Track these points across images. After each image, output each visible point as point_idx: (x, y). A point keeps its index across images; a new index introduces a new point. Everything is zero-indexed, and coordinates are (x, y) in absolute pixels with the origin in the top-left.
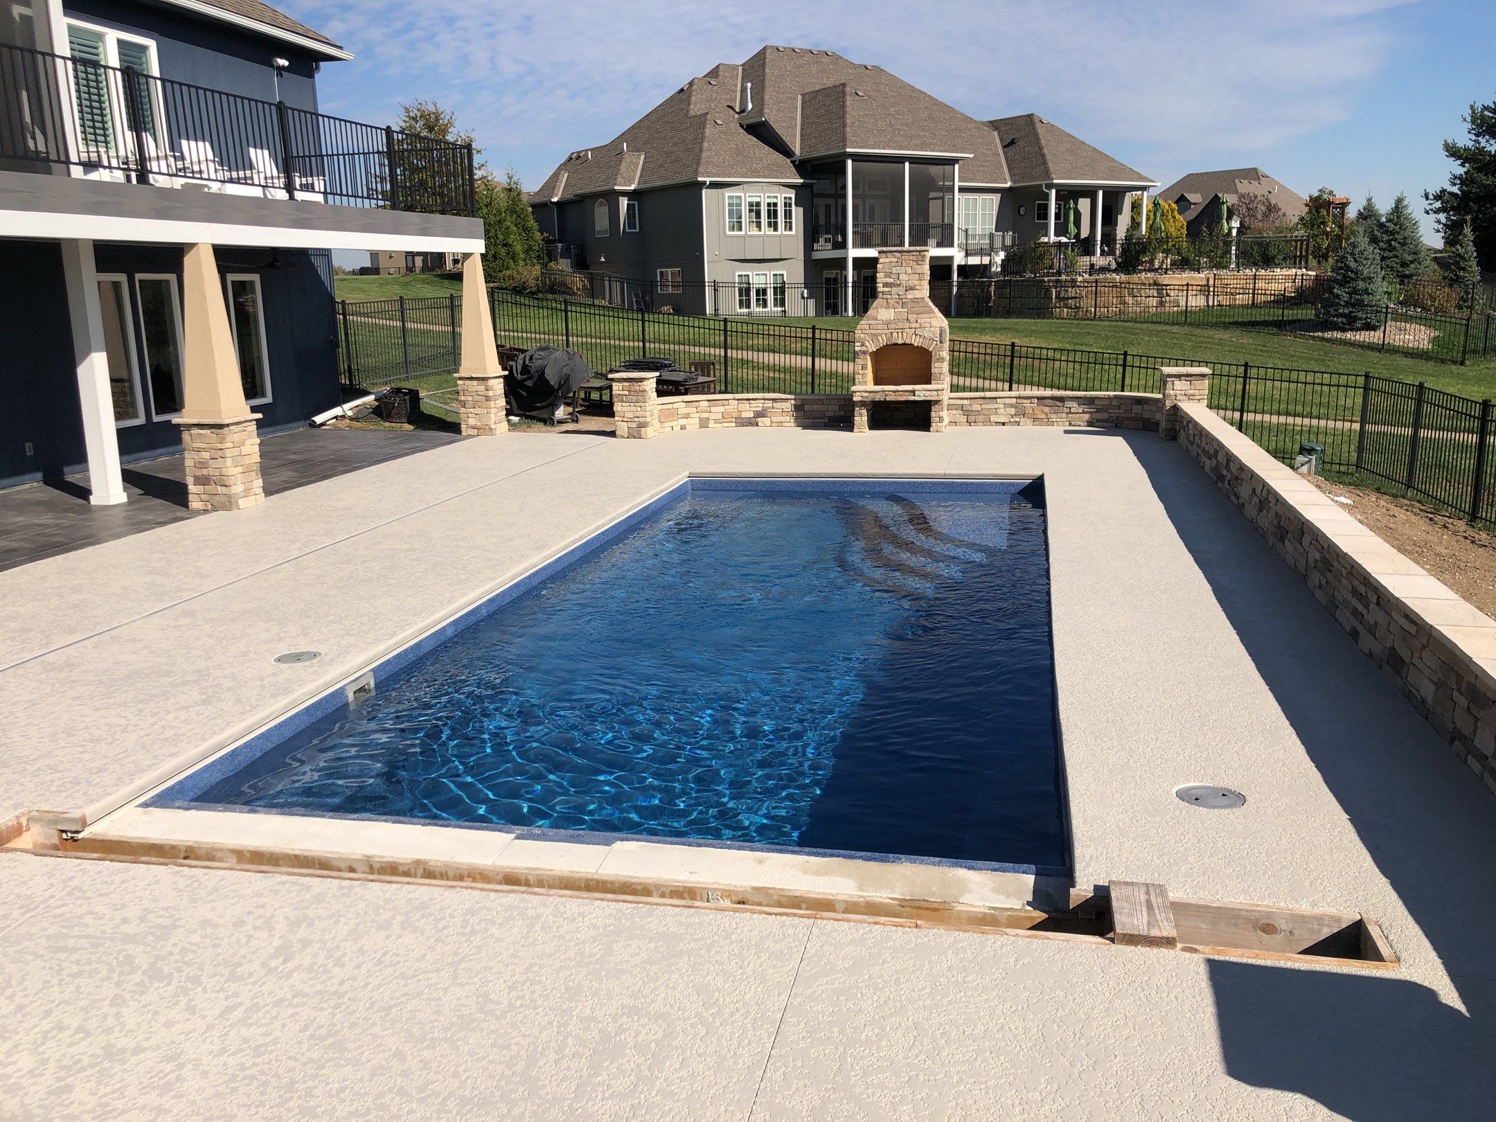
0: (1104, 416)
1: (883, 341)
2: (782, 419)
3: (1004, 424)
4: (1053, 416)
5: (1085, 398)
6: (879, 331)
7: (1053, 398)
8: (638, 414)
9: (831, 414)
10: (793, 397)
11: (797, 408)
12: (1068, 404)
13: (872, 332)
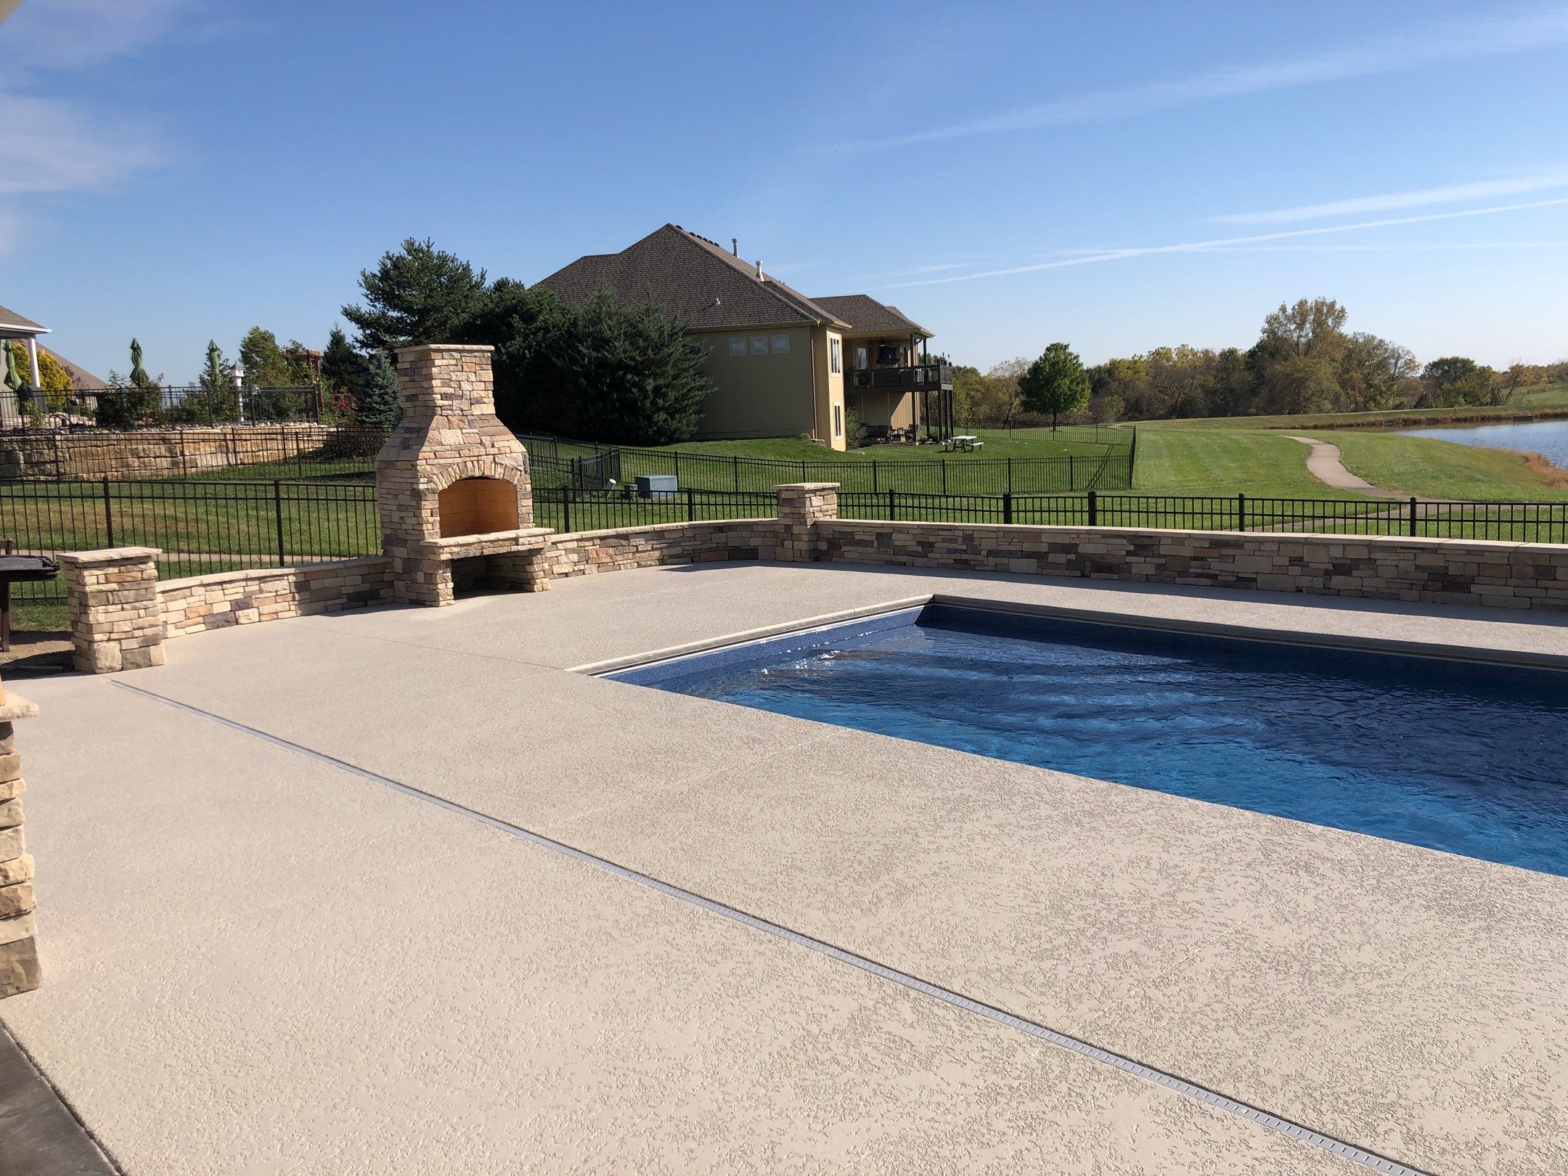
0: (677, 550)
1: (455, 474)
2: (278, 607)
3: (567, 575)
4: (619, 558)
5: (654, 532)
6: (450, 461)
7: (618, 536)
8: (141, 622)
9: (351, 590)
10: (292, 570)
11: (301, 587)
12: (634, 541)
13: (442, 461)
